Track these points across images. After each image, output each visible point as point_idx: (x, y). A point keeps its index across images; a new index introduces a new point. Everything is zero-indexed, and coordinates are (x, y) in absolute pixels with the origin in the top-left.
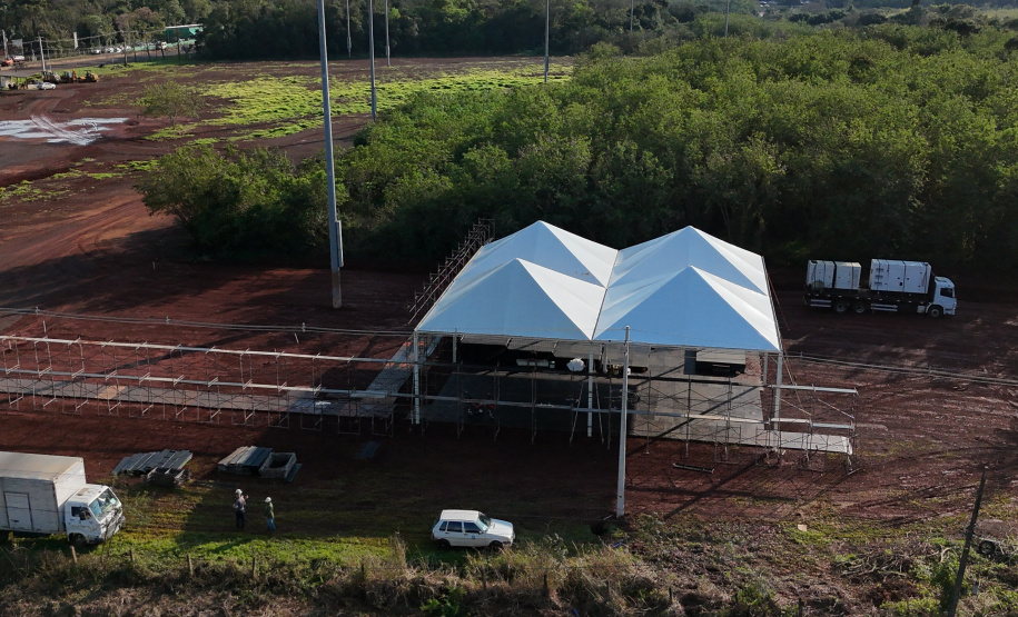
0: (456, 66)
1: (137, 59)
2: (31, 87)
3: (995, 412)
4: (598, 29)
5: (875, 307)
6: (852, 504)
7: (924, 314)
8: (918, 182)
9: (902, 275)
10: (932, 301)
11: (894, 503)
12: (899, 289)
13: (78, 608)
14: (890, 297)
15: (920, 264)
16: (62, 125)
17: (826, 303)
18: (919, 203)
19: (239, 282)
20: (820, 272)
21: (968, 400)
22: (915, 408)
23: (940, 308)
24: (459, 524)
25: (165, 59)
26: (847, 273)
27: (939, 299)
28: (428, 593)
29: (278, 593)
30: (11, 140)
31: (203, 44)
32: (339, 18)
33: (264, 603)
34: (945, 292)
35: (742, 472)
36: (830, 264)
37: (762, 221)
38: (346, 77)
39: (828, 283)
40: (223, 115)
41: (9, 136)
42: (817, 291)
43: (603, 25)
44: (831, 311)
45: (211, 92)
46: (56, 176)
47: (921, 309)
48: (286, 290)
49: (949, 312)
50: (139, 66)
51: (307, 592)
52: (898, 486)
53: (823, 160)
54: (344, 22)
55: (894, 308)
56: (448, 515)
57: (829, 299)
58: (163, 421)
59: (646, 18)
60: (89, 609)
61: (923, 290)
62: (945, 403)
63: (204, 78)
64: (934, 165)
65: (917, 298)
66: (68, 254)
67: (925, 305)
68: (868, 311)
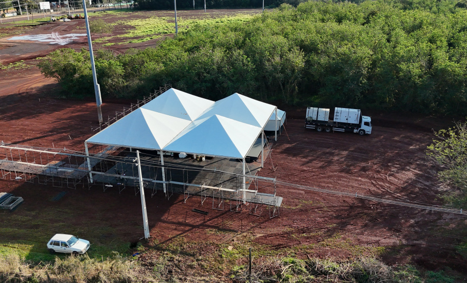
0: (233, 13)
1: (109, 10)
2: (62, 20)
3: (362, 186)
5: (335, 129)
6: (262, 235)
7: (356, 133)
8: (364, 72)
9: (347, 115)
10: (360, 127)
11: (282, 235)
12: (346, 122)
14: (341, 125)
15: (356, 110)
16: (61, 36)
17: (312, 127)
18: (365, 80)
19: (70, 109)
20: (312, 112)
21: (352, 179)
22: (324, 182)
23: (364, 131)
25: (121, 10)
26: (323, 113)
27: (363, 127)
30: (37, 42)
31: (137, 3)
34: (366, 124)
35: (222, 214)
36: (316, 109)
37: (297, 87)
38: (186, 17)
39: (314, 118)
40: (126, 33)
41: (37, 41)
42: (309, 122)
44: (315, 130)
45: (129, 24)
46: (37, 58)
47: (355, 131)
48: (87, 113)
49: (368, 133)
50: (109, 12)
52: (290, 226)
53: (324, 60)
55: (343, 130)
57: (314, 125)
61: (357, 122)
62: (340, 180)
63: (130, 18)
64: (374, 64)
65: (354, 126)
66: (12, 93)
67: (358, 129)
68: (331, 131)
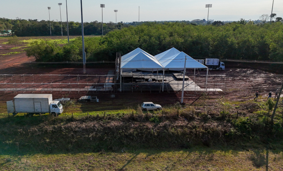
4: (109, 29)
8: (211, 43)
9: (213, 61)
12: (213, 65)
13: (62, 126)
15: (217, 59)
18: (211, 48)
23: (221, 68)
24: (149, 104)
25: (4, 36)
26: (201, 61)
27: (221, 66)
28: (150, 117)
29: (112, 120)
31: (14, 33)
32: (48, 27)
33: (110, 122)
34: (222, 65)
43: (110, 28)
47: (217, 69)
49: (223, 69)
51: (119, 120)
52: (237, 95)
54: (49, 28)
55: (212, 69)
56: (145, 103)
58: (57, 94)
59: (119, 27)
60: (65, 126)
61: (218, 65)
65: (217, 66)
66: (7, 67)
